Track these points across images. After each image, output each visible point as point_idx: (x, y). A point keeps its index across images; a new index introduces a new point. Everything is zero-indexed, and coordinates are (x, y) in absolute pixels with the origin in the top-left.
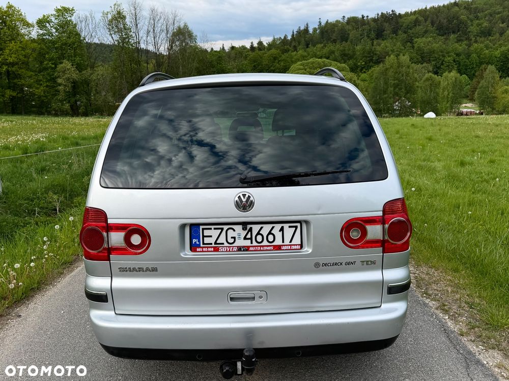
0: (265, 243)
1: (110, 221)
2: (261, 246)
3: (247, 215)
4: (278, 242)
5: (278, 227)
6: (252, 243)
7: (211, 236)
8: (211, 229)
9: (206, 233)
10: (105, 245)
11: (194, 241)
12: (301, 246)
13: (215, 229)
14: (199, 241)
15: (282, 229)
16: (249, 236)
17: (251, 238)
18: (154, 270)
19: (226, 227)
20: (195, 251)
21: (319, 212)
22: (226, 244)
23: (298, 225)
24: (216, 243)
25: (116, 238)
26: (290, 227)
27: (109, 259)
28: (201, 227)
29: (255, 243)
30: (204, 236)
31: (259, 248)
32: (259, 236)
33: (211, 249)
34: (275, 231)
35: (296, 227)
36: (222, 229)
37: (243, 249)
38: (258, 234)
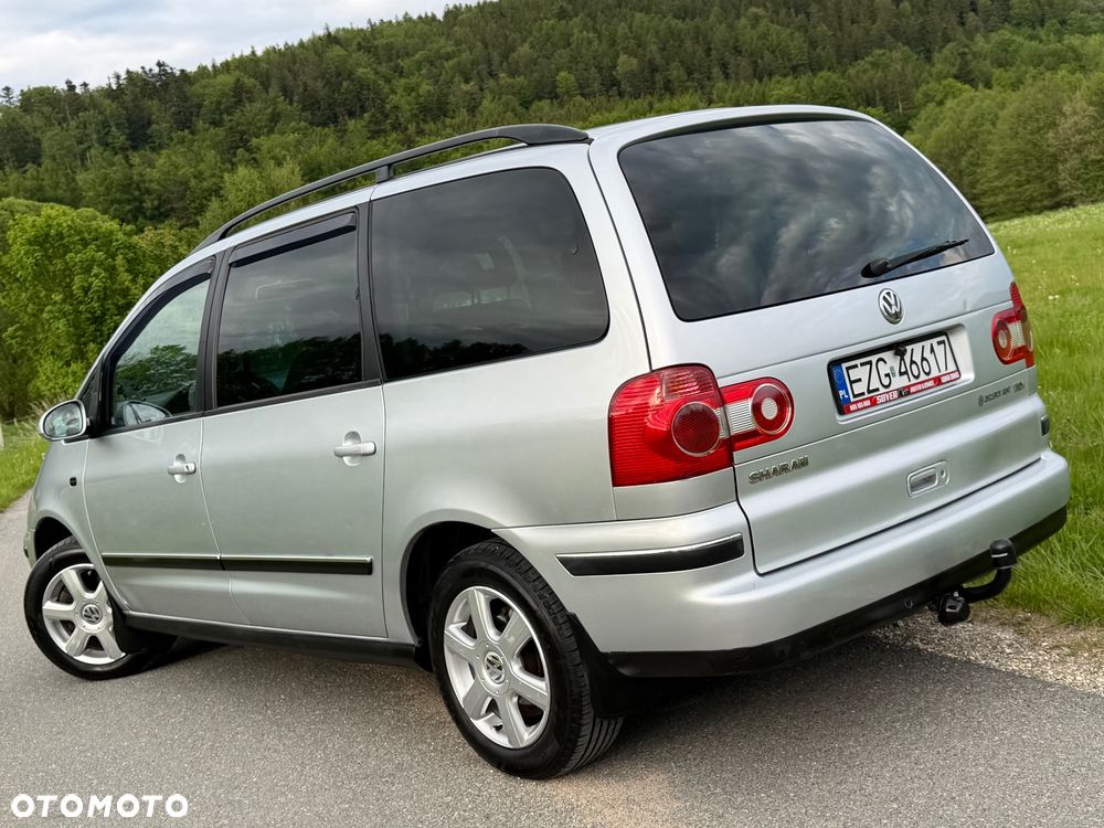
0: (923, 377)
1: (722, 383)
2: (919, 384)
3: (901, 329)
4: (935, 373)
5: (927, 344)
6: (909, 380)
7: (860, 380)
8: (856, 366)
9: (854, 374)
10: (723, 435)
11: (842, 393)
12: (958, 370)
13: (862, 364)
14: (847, 394)
15: (932, 350)
16: (903, 370)
17: (906, 373)
18: (804, 463)
19: (874, 358)
20: (850, 412)
22: (882, 390)
23: (944, 338)
24: (869, 391)
25: (738, 417)
26: (939, 343)
27: (730, 463)
28: (844, 366)
29: (913, 380)
30: (852, 382)
31: (920, 387)
32: (914, 366)
33: (867, 403)
34: (927, 354)
35: (943, 342)
36: (870, 363)
37: (904, 392)
38: (912, 362)
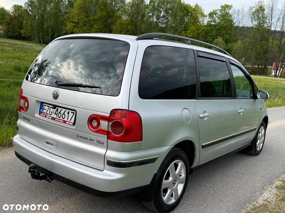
0: (61, 118)
1: (23, 94)
2: (59, 119)
3: (55, 102)
4: (66, 119)
5: (67, 111)
6: (57, 117)
7: (45, 109)
8: (46, 106)
10: (20, 105)
11: (41, 110)
12: (73, 123)
13: (47, 106)
15: (68, 113)
16: (56, 113)
17: (57, 114)
18: (29, 120)
20: (40, 115)
21: (81, 107)
22: (49, 115)
23: (75, 112)
24: (46, 113)
25: (22, 102)
26: (72, 112)
27: (21, 112)
28: (44, 104)
29: (58, 117)
32: (60, 114)
33: (44, 116)
34: (66, 113)
35: (74, 113)
36: (49, 107)
37: (53, 119)
38: (60, 113)
